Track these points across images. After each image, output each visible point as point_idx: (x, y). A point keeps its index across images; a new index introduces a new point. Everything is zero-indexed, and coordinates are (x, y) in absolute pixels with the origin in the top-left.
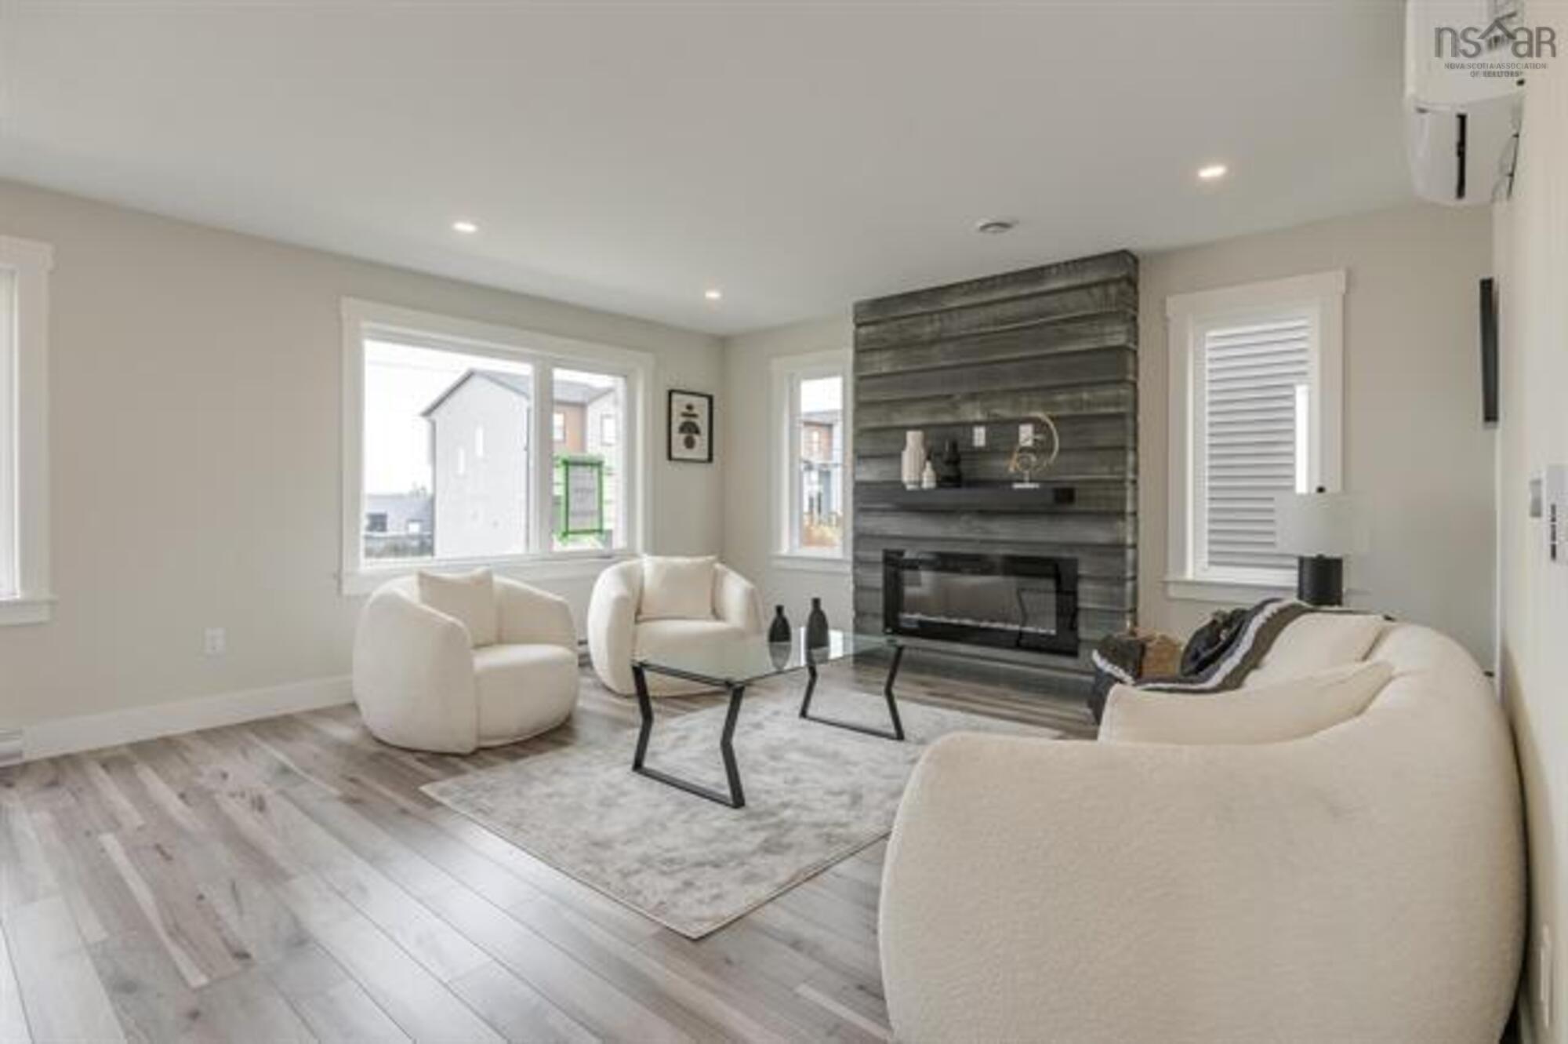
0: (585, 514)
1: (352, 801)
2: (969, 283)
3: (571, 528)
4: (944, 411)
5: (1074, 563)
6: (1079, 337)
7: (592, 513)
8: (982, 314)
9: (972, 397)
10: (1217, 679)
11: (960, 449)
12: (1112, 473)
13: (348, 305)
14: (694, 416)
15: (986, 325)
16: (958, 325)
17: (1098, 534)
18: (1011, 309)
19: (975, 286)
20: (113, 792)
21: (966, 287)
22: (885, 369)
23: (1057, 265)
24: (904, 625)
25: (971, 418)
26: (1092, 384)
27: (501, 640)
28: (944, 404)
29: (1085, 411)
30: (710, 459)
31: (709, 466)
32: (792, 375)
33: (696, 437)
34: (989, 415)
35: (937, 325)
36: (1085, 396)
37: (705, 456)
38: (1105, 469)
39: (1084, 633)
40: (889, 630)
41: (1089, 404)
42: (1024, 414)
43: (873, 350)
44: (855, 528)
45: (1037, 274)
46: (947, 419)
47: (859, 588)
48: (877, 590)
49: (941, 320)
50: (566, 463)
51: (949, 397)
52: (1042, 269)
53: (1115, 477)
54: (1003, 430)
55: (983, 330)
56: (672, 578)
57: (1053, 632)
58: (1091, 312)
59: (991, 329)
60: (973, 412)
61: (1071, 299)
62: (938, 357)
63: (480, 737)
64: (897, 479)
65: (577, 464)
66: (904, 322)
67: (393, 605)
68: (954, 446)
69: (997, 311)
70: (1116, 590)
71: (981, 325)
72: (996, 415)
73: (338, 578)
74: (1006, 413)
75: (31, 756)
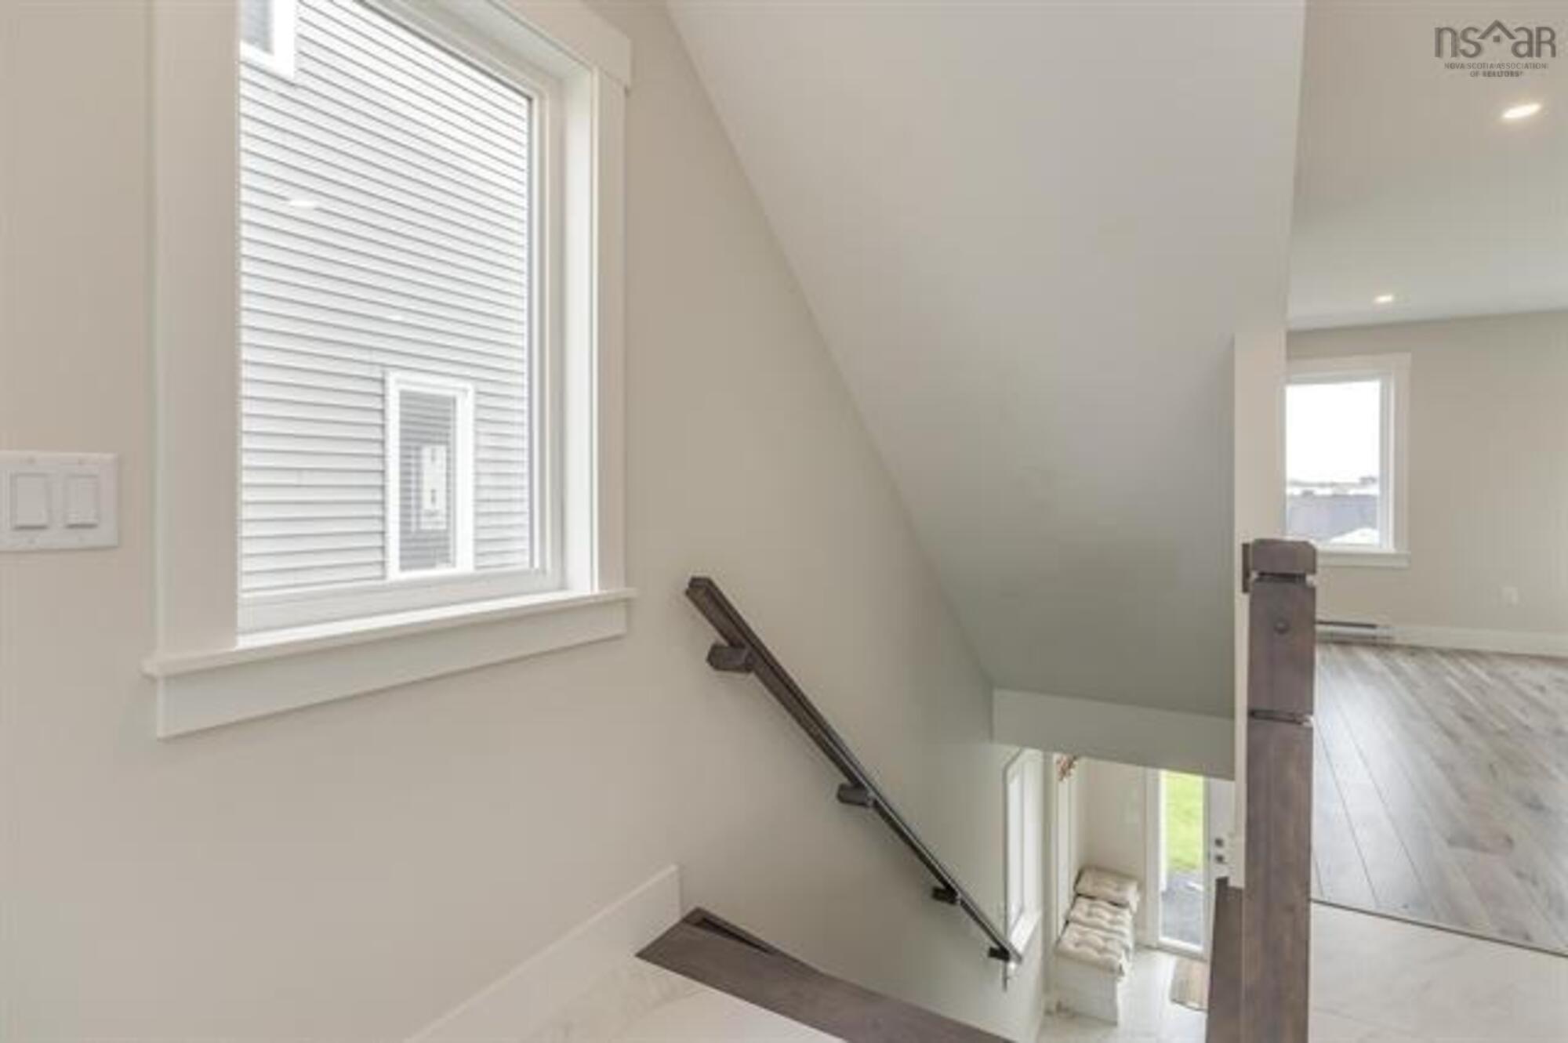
20: (1447, 664)
75: (1398, 641)
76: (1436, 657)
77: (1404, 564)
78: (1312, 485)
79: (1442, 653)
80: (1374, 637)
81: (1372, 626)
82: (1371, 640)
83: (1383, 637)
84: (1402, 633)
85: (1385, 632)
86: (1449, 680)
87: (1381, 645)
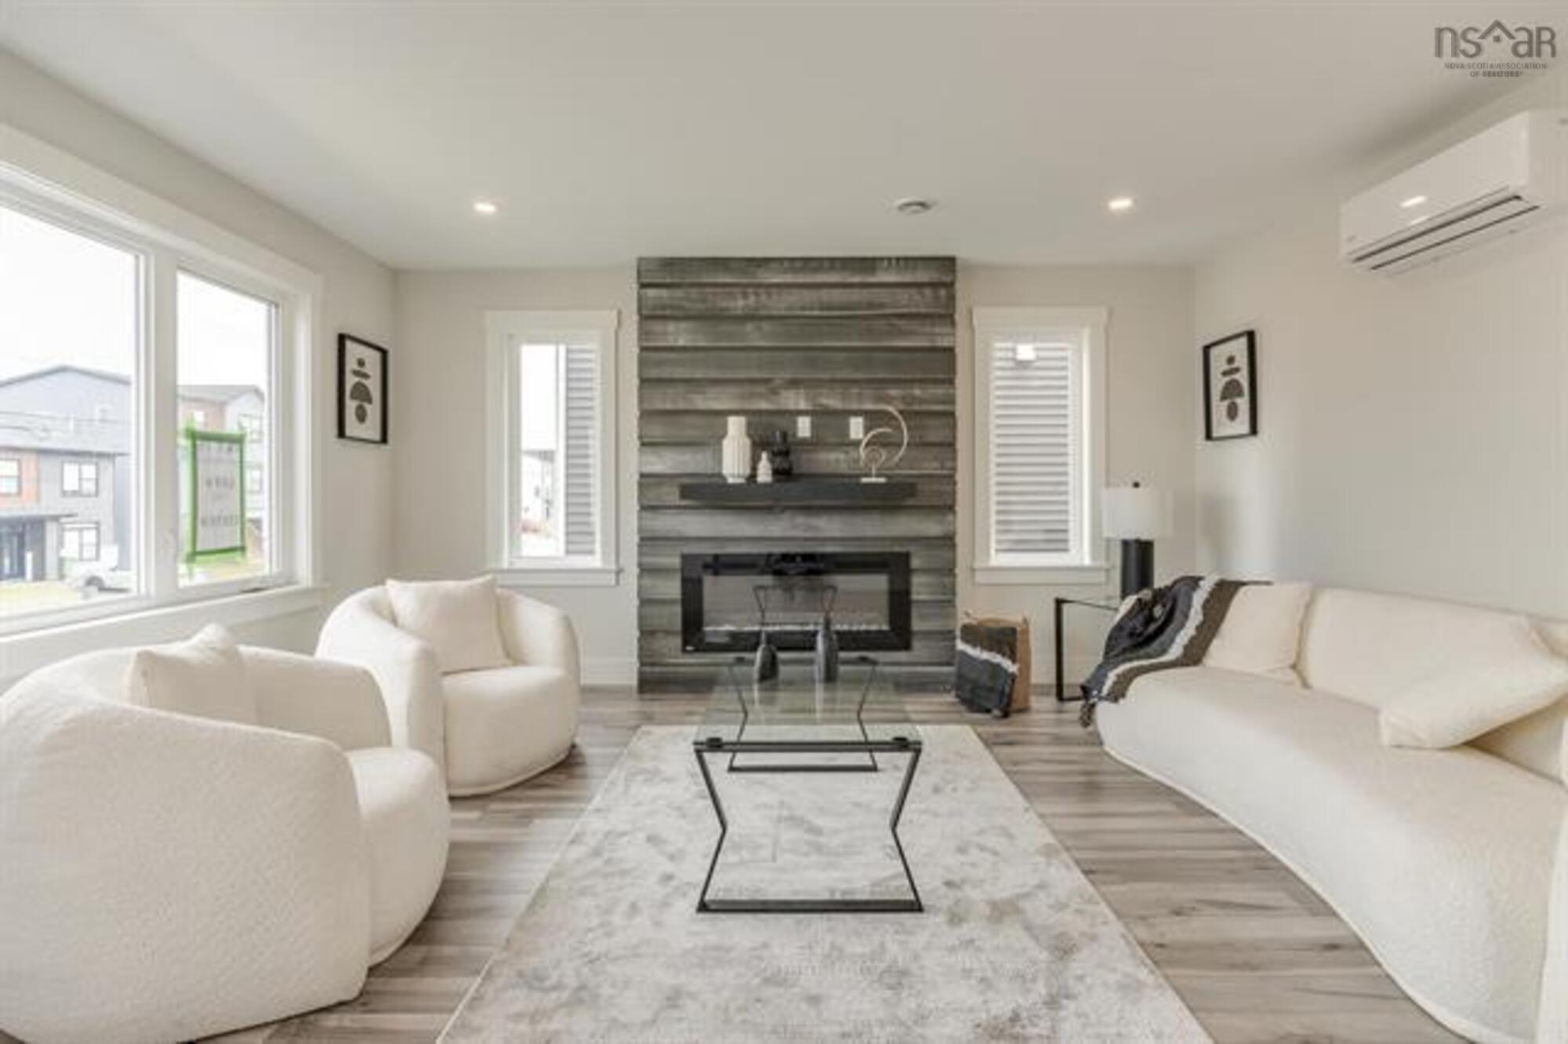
0: (219, 521)
2: (792, 260)
3: (199, 548)
4: (761, 396)
5: (906, 556)
6: (911, 333)
7: (227, 521)
8: (808, 296)
9: (794, 383)
10: (1175, 651)
11: (790, 439)
12: (942, 468)
14: (366, 376)
15: (812, 309)
16: (779, 304)
17: (931, 527)
18: (837, 295)
19: (798, 264)
21: (786, 264)
22: (681, 342)
23: (890, 259)
24: (710, 639)
25: (792, 406)
26: (922, 382)
28: (761, 389)
29: (916, 407)
30: (384, 439)
31: (383, 447)
32: (511, 336)
33: (368, 407)
34: (815, 405)
35: (752, 299)
36: (917, 392)
37: (377, 436)
38: (936, 464)
39: (917, 625)
40: (689, 648)
41: (922, 401)
42: (855, 406)
43: (664, 318)
44: (640, 530)
45: (868, 264)
46: (764, 405)
47: (646, 602)
48: (672, 602)
49: (757, 294)
50: (194, 436)
51: (767, 381)
52: (874, 259)
53: (945, 472)
54: (830, 420)
55: (808, 313)
57: (885, 627)
58: (923, 310)
59: (816, 313)
60: (795, 400)
61: (903, 295)
62: (754, 336)
64: (716, 471)
65: (208, 437)
66: (708, 290)
68: (784, 435)
69: (825, 295)
70: (946, 580)
71: (803, 308)
72: (821, 405)
74: (833, 402)
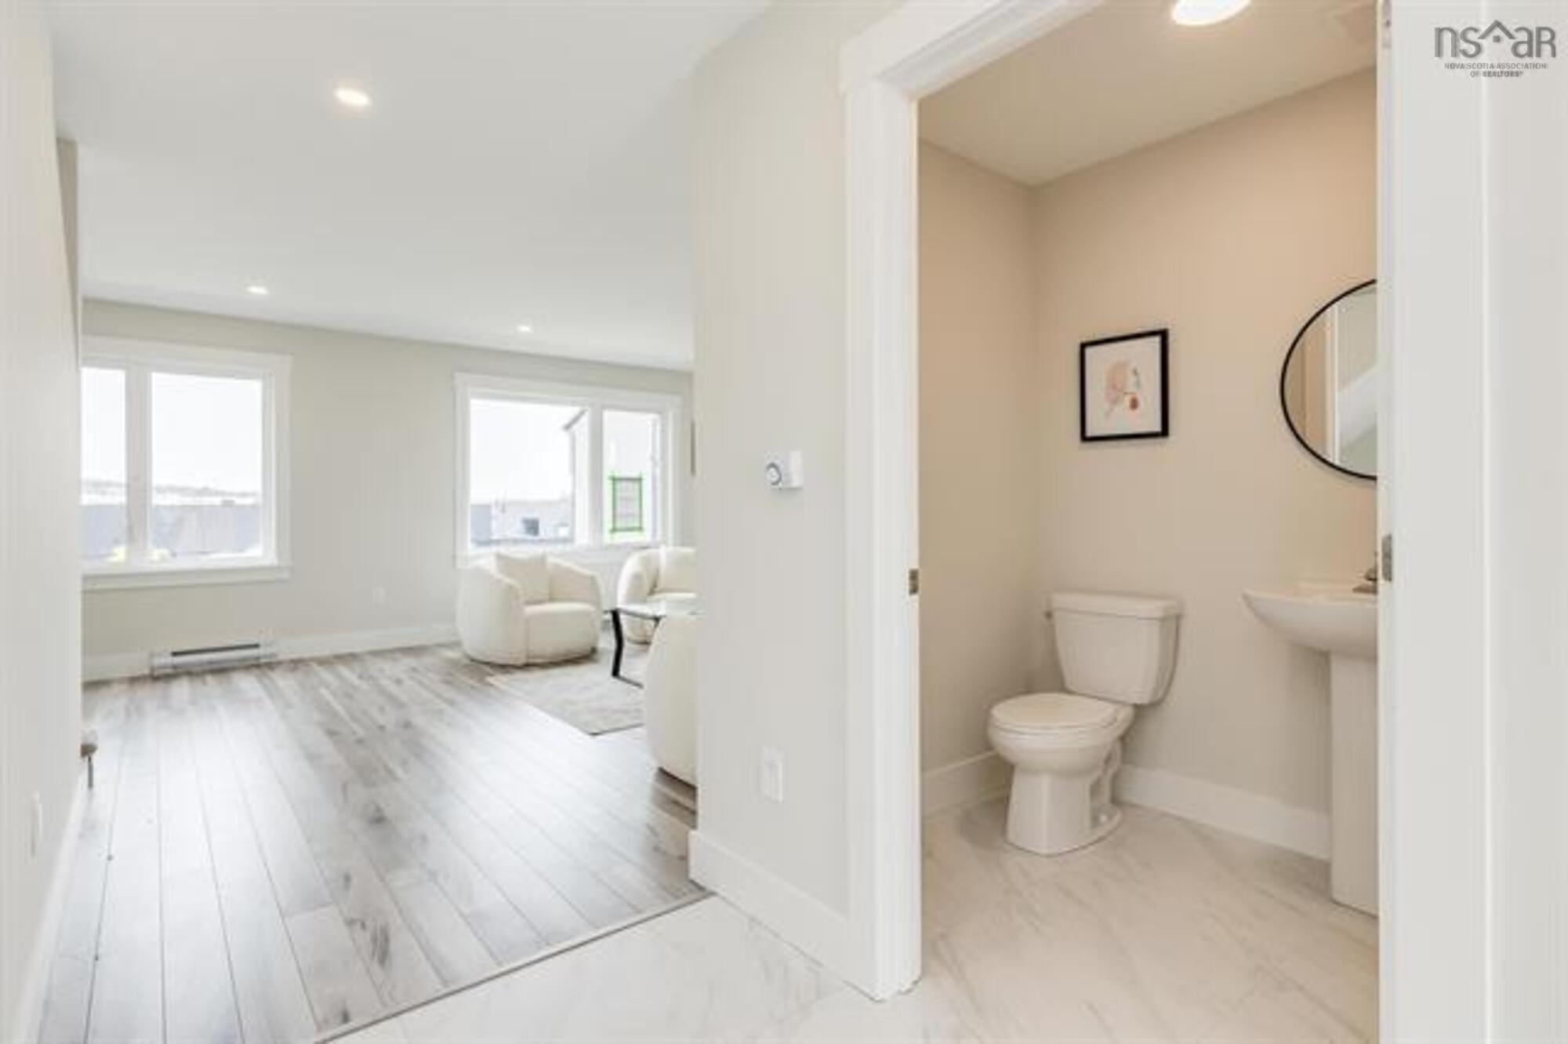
0: (628, 515)
1: (447, 682)
3: (617, 527)
7: (637, 515)
13: (460, 378)
20: (324, 674)
27: (552, 599)
50: (614, 480)
56: (680, 562)
63: (528, 657)
65: (621, 479)
67: (480, 574)
73: (454, 557)
75: (281, 657)
76: (315, 666)
77: (285, 575)
78: (232, 494)
79: (322, 662)
80: (258, 658)
81: (256, 646)
82: (255, 663)
83: (265, 657)
84: (286, 650)
85: (269, 650)
86: (324, 692)
87: (259, 666)
